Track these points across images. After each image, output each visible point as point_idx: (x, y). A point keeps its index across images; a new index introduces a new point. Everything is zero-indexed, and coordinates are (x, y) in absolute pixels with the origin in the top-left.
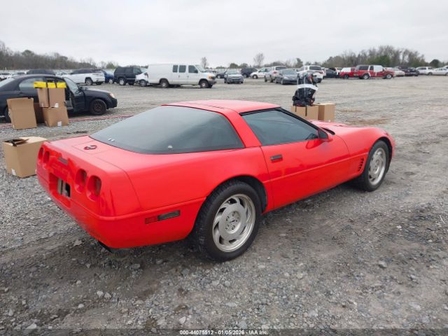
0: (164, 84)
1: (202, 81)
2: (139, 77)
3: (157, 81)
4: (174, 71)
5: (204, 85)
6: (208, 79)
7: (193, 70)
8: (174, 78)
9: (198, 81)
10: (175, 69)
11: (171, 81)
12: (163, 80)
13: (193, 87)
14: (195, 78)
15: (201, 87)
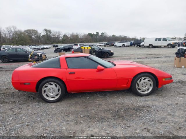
0: (151, 46)
1: (169, 44)
2: (142, 44)
3: (148, 45)
4: (155, 41)
5: (170, 46)
6: (172, 44)
7: (165, 40)
8: (155, 44)
9: (167, 45)
10: (156, 40)
11: (154, 45)
12: (150, 45)
13: (165, 47)
14: (165, 43)
15: (168, 48)
